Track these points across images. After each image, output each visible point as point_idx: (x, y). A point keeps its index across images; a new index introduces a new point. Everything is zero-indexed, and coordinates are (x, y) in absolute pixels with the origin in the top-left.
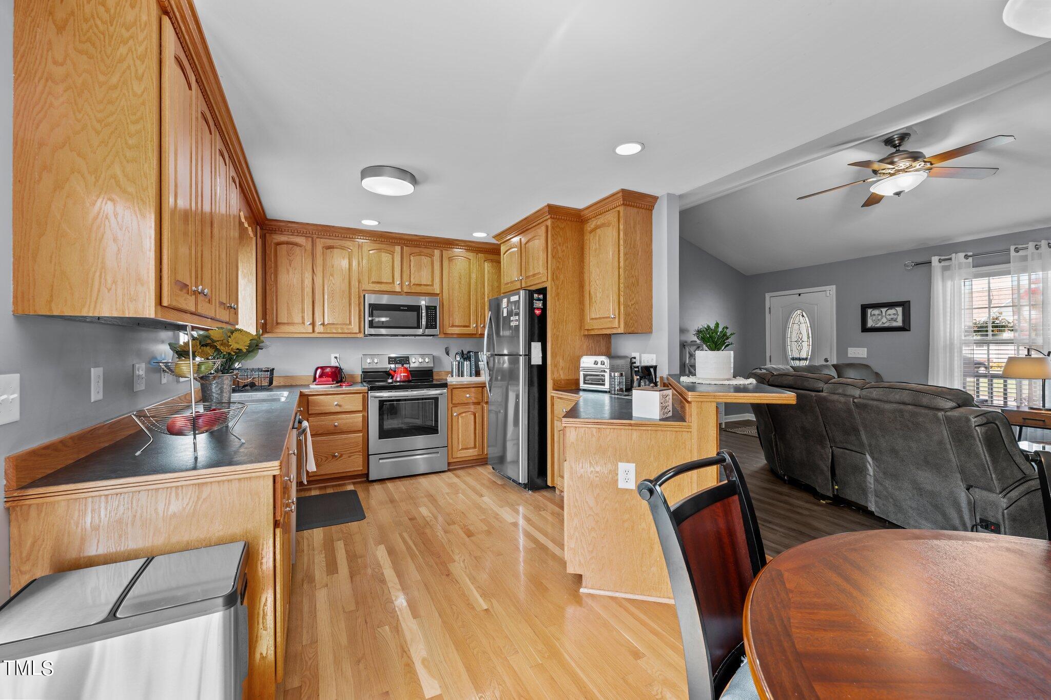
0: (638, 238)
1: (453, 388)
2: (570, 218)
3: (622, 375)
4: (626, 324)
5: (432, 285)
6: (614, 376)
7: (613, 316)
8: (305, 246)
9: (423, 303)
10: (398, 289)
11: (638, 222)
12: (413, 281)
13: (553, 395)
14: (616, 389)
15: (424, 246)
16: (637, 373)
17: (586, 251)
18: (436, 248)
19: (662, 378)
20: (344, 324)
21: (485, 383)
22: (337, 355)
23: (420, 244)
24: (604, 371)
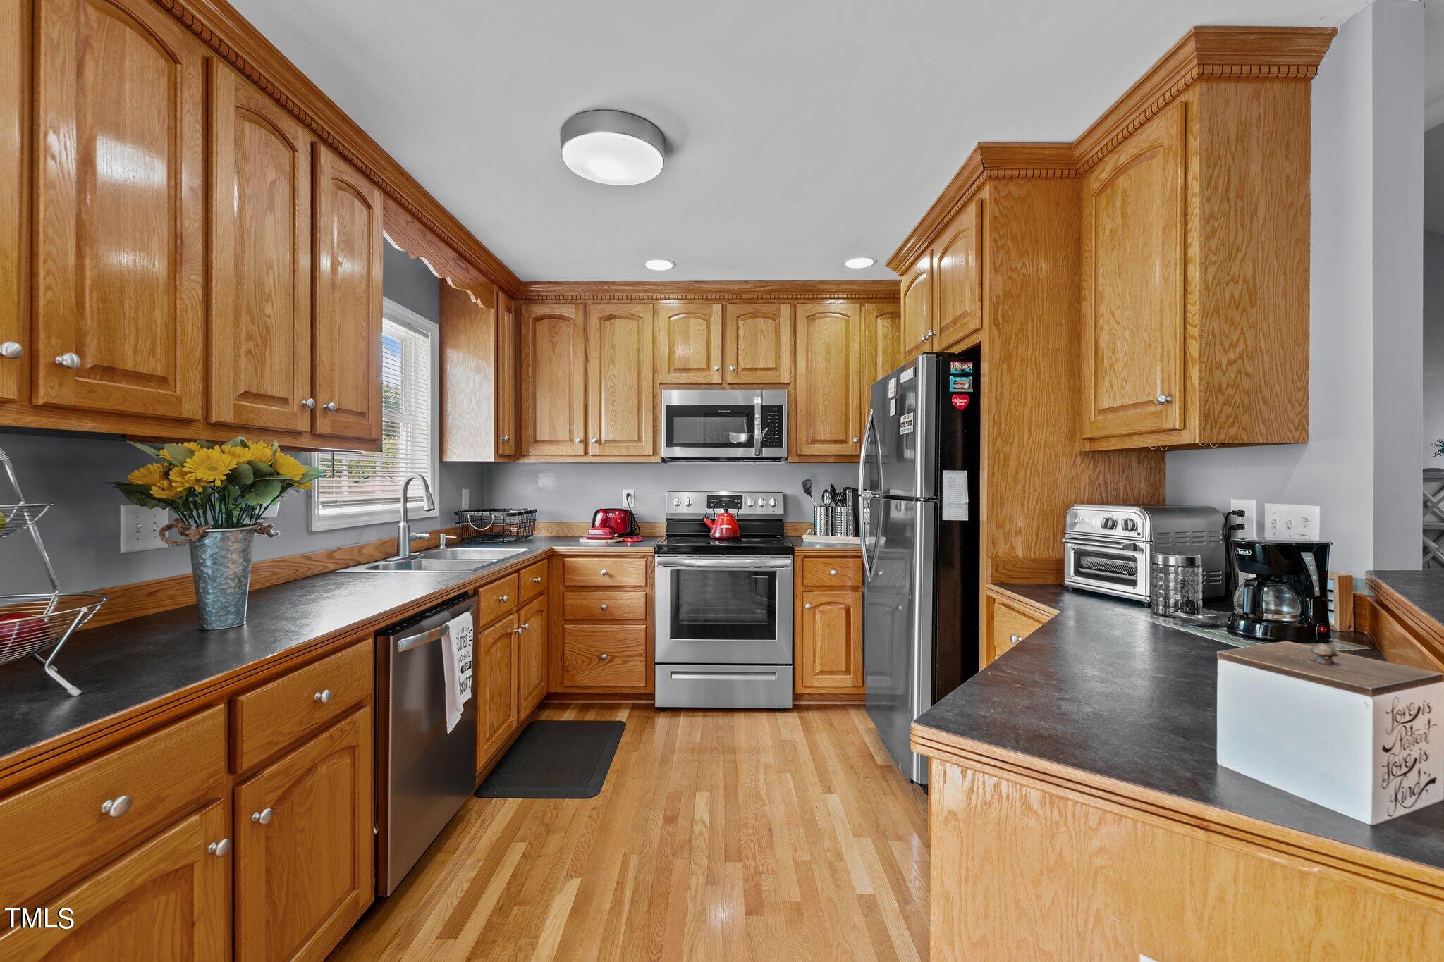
0: (1255, 168)
1: (806, 557)
2: (1044, 172)
3: (1191, 562)
4: (1208, 418)
5: (776, 369)
6: (1166, 565)
7: (1162, 399)
8: (574, 320)
9: (758, 401)
10: (716, 378)
11: (1254, 121)
12: (742, 364)
13: (991, 594)
14: (1172, 601)
15: (762, 301)
16: (1246, 563)
17: (1090, 244)
18: (784, 301)
19: (1347, 582)
20: (630, 441)
21: (860, 551)
22: (631, 492)
23: (756, 296)
24: (1135, 548)
